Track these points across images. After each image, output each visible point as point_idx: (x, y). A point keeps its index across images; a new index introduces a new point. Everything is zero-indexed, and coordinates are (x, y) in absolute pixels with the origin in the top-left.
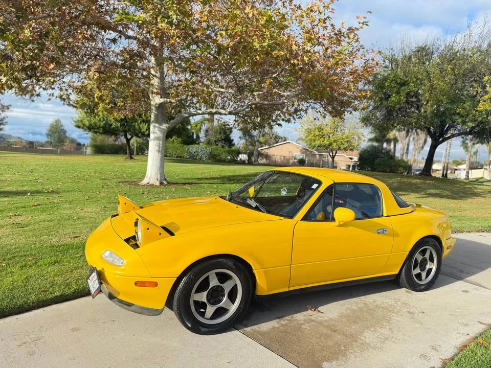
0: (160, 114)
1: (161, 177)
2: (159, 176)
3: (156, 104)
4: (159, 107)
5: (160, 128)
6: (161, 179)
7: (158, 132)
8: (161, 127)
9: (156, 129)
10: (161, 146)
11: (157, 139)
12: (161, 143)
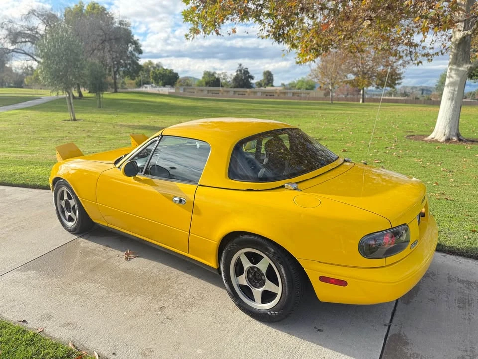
0: (460, 53)
1: (449, 132)
2: (447, 131)
3: (456, 41)
4: (459, 44)
5: (458, 70)
6: (450, 134)
7: (454, 76)
8: (460, 69)
9: (453, 72)
10: (456, 93)
11: (452, 84)
12: (457, 89)
